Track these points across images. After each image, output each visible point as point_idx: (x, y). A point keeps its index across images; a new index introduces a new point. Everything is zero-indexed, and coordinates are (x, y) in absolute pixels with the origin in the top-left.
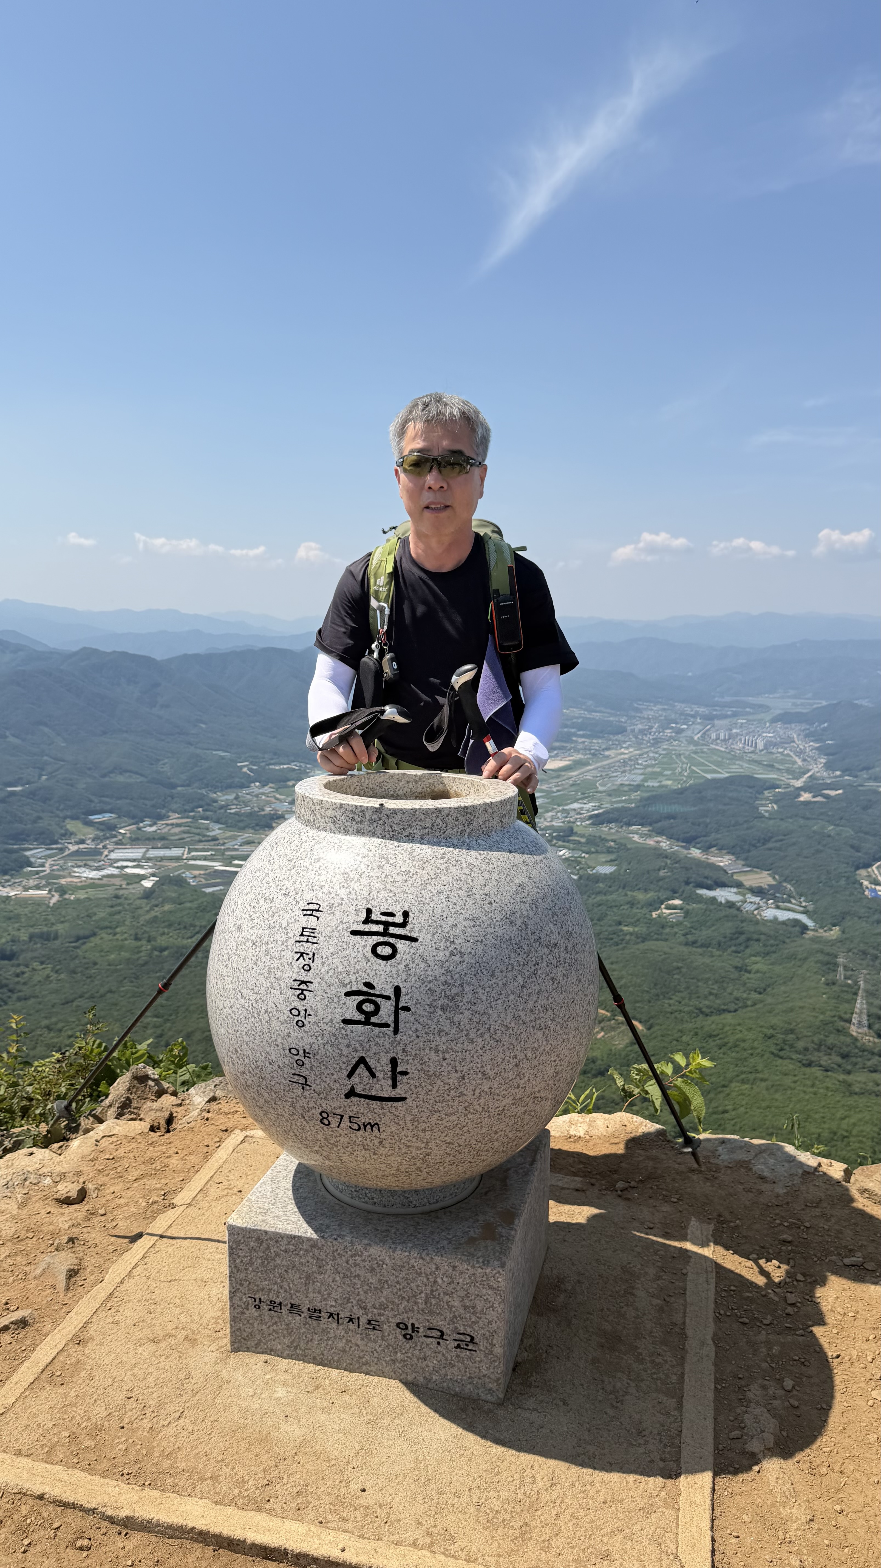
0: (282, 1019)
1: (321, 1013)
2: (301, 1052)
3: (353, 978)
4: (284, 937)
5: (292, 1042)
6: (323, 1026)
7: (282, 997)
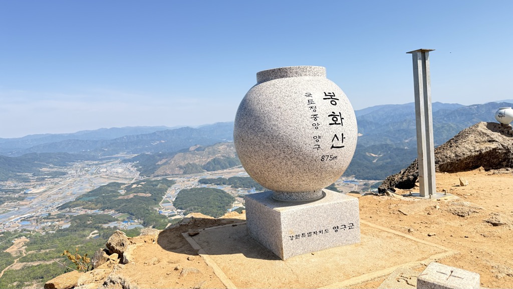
0: (310, 128)
1: (323, 123)
2: (318, 137)
3: (329, 111)
4: (303, 104)
5: (314, 135)
6: (324, 127)
7: (308, 122)
